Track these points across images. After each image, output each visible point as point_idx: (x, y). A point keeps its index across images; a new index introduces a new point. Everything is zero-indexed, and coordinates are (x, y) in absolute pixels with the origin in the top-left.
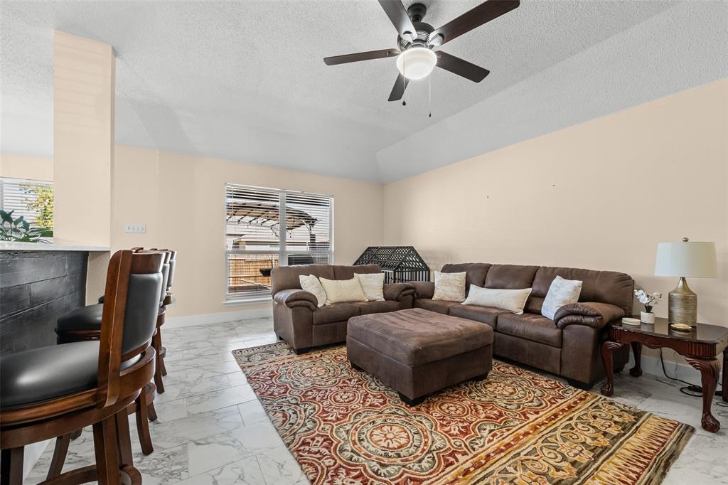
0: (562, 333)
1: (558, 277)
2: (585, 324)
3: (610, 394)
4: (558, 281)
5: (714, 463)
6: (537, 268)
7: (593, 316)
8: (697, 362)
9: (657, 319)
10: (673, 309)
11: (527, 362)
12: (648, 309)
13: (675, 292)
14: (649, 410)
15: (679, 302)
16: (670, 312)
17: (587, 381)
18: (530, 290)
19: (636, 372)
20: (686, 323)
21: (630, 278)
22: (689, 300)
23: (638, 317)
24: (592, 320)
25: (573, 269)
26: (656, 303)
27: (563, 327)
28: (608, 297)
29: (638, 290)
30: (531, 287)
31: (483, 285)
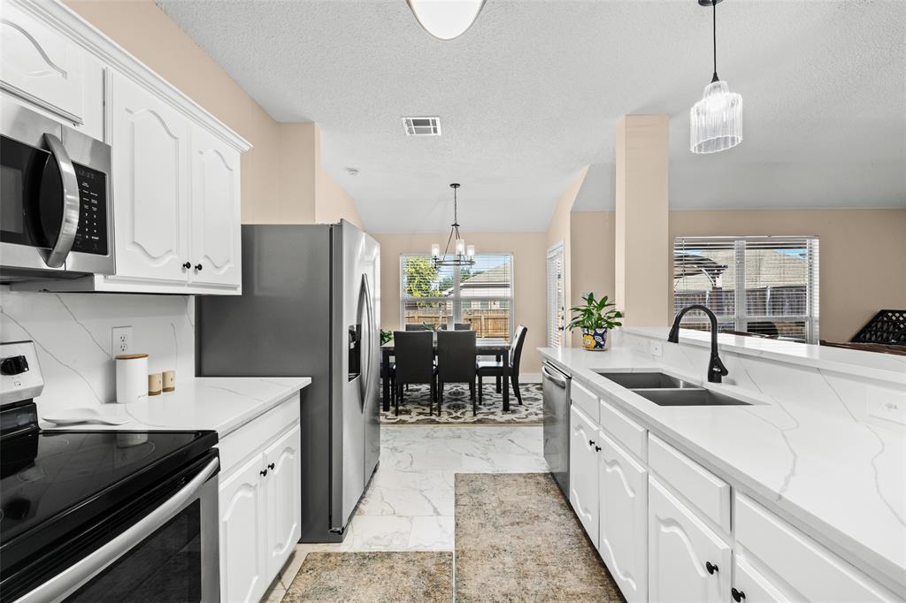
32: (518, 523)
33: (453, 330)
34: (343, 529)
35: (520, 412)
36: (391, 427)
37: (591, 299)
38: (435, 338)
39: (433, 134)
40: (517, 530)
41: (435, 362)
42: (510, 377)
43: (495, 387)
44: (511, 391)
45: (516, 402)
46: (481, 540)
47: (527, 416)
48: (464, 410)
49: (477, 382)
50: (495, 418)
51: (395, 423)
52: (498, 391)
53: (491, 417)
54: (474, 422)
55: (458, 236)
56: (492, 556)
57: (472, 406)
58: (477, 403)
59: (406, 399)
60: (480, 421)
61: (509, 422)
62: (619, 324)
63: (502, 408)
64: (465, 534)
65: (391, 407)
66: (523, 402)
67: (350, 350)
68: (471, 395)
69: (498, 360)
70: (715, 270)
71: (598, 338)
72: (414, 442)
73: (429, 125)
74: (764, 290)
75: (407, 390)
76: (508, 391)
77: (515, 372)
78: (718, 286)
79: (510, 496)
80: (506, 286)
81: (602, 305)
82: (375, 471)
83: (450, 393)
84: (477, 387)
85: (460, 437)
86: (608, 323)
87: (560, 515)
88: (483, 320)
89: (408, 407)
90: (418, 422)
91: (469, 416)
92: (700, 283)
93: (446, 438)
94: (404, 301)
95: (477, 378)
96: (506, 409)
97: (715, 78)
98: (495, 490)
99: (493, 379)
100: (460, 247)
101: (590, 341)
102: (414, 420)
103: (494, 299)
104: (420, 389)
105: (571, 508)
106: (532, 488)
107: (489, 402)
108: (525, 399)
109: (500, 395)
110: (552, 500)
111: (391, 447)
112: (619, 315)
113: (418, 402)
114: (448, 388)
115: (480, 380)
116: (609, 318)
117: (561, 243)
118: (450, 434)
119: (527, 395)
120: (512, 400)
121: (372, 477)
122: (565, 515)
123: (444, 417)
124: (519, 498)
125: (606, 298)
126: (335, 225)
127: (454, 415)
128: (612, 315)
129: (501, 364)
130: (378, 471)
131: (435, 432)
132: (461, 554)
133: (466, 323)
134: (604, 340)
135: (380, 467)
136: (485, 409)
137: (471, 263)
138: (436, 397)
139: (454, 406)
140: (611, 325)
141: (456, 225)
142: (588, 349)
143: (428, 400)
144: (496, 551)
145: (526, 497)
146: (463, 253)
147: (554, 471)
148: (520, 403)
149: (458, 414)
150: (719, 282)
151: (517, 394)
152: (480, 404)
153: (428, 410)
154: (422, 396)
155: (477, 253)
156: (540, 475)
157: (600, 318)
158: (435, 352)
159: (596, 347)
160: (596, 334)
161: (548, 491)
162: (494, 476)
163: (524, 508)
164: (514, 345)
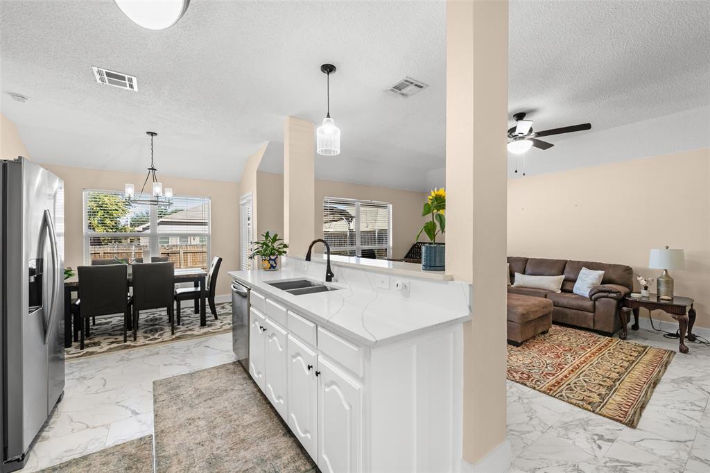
0: (595, 303)
1: (584, 268)
2: (610, 298)
3: (625, 339)
4: (584, 270)
5: (688, 364)
6: (566, 262)
7: (616, 293)
8: (676, 317)
9: (651, 294)
10: (660, 288)
11: (569, 322)
12: (646, 288)
13: (661, 277)
14: (650, 345)
15: (664, 284)
16: (658, 290)
17: (611, 331)
18: (563, 277)
19: (636, 327)
20: (667, 295)
21: (631, 269)
22: (670, 282)
23: (640, 293)
24: (615, 295)
25: (592, 263)
26: (650, 284)
27: (596, 299)
28: (619, 281)
29: (639, 277)
30: (562, 274)
31: (524, 272)
32: (210, 399)
33: (150, 262)
34: (23, 456)
35: (216, 325)
36: (75, 361)
37: (267, 236)
38: (130, 271)
39: (128, 88)
40: (210, 403)
41: (131, 293)
42: (207, 299)
43: (193, 309)
44: (208, 310)
45: (213, 318)
46: (179, 418)
47: (221, 327)
48: (162, 332)
49: (175, 307)
50: (193, 333)
51: (81, 356)
52: (196, 312)
53: (189, 333)
54: (173, 340)
55: (155, 179)
56: (188, 425)
57: (171, 328)
58: (176, 324)
59: (92, 333)
60: (179, 338)
61: (205, 334)
62: (285, 252)
63: (199, 324)
64: (165, 419)
65: (73, 343)
66: (219, 317)
67: (30, 284)
68: (170, 319)
69: (196, 286)
70: (349, 218)
71: (272, 262)
72: (106, 367)
73: (125, 80)
74: (374, 232)
75: (94, 324)
76: (205, 310)
77: (211, 294)
78: (351, 228)
79: (204, 384)
80: (203, 224)
81: (275, 240)
82: (59, 401)
83: (146, 321)
84: (175, 312)
85: (158, 354)
86: (278, 251)
87: (242, 385)
88: (182, 254)
89: (96, 340)
90: (110, 350)
91: (167, 335)
92: (341, 227)
93: (143, 357)
94: (87, 236)
95: (175, 302)
96: (203, 324)
97: (328, 116)
98: (192, 383)
99: (191, 302)
100: (157, 189)
101: (267, 265)
102: (105, 349)
103: (194, 235)
104: (111, 322)
105: (250, 378)
106: (223, 373)
107: (188, 322)
108: (220, 315)
109: (198, 315)
110: (239, 377)
111: (77, 377)
112: (285, 246)
113: (110, 333)
114: (144, 315)
115: (179, 305)
116: (279, 248)
117: (250, 193)
118: (148, 353)
119: (223, 311)
120: (209, 317)
121: (56, 406)
122: (246, 383)
123: (141, 341)
124: (211, 383)
125: (276, 235)
126: (10, 162)
127: (152, 337)
128: (282, 246)
129: (199, 289)
130: (62, 401)
131: (131, 355)
132: (160, 434)
133: (163, 256)
134: (275, 263)
135: (65, 396)
136: (183, 328)
137: (170, 204)
138: (131, 325)
139: (151, 331)
140: (280, 253)
141: (153, 169)
142: (265, 269)
143: (121, 330)
144: (191, 421)
145: (218, 381)
146: (161, 195)
147: (240, 359)
148: (216, 318)
149: (156, 336)
150: (352, 226)
151: (214, 311)
152: (179, 324)
153: (121, 338)
154: (113, 328)
155: (174, 195)
156: (229, 364)
157: (273, 249)
158: (129, 284)
159: (270, 268)
160: (270, 259)
161: (235, 373)
162: (191, 374)
163: (215, 388)
164: (211, 273)
